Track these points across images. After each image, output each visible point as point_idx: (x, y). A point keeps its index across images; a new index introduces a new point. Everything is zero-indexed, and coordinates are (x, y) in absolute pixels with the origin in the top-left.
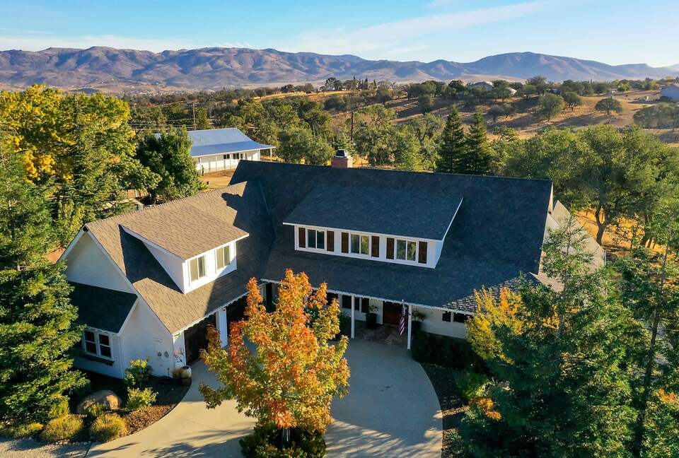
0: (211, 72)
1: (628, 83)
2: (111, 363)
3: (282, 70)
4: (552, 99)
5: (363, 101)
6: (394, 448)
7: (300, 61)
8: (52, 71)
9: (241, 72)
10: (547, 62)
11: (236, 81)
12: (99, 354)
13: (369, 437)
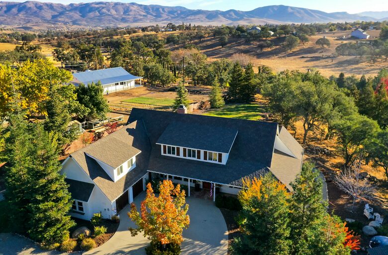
0: (99, 16)
1: (335, 26)
2: (83, 214)
3: (141, 15)
4: (292, 39)
5: (188, 39)
6: (208, 249)
7: (151, 10)
8: (3, 16)
9: (117, 16)
10: (291, 11)
11: (114, 22)
12: (77, 210)
13: (197, 245)
